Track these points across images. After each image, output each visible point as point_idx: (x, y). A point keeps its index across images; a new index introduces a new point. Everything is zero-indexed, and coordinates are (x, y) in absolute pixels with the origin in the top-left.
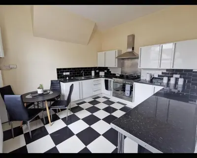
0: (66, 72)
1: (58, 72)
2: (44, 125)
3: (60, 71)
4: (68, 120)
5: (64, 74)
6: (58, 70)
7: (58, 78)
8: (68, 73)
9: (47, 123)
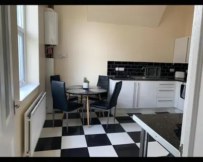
0: (119, 67)
1: (109, 66)
2: (83, 125)
3: (111, 65)
4: (108, 128)
5: (117, 69)
6: (109, 63)
7: (108, 74)
8: (122, 69)
9: (86, 124)
